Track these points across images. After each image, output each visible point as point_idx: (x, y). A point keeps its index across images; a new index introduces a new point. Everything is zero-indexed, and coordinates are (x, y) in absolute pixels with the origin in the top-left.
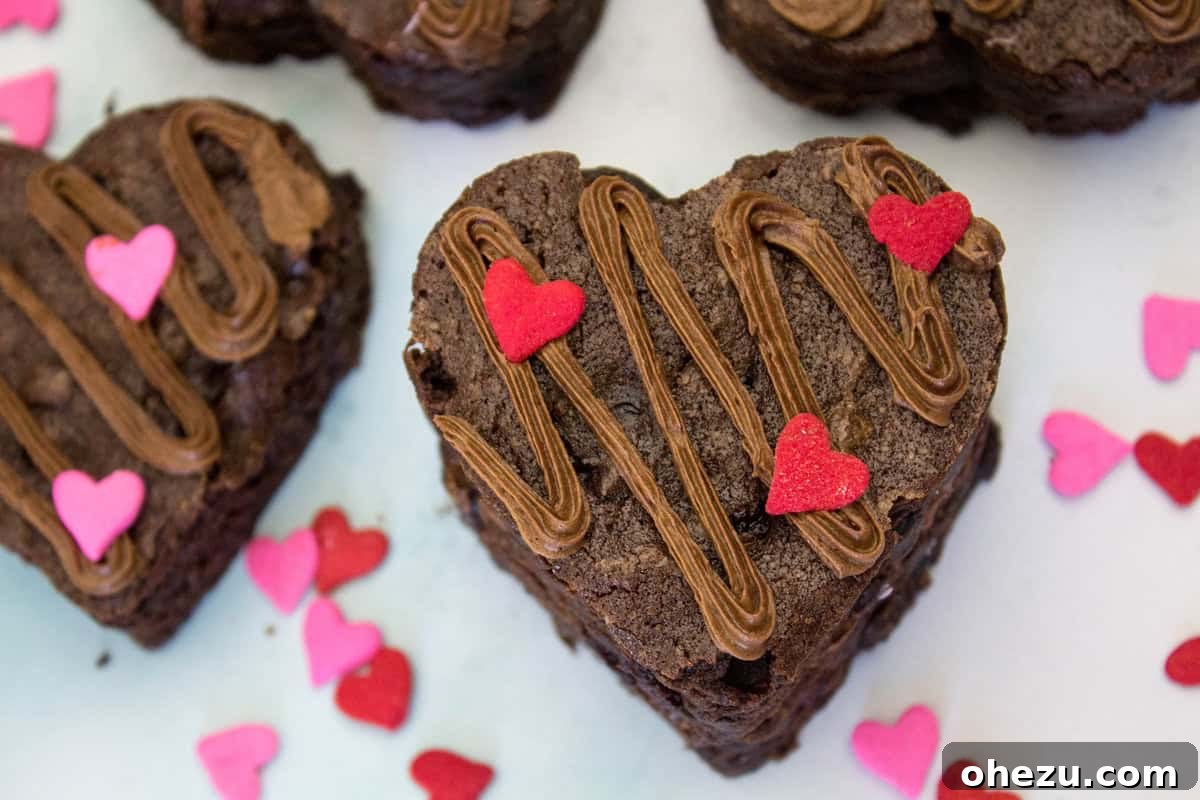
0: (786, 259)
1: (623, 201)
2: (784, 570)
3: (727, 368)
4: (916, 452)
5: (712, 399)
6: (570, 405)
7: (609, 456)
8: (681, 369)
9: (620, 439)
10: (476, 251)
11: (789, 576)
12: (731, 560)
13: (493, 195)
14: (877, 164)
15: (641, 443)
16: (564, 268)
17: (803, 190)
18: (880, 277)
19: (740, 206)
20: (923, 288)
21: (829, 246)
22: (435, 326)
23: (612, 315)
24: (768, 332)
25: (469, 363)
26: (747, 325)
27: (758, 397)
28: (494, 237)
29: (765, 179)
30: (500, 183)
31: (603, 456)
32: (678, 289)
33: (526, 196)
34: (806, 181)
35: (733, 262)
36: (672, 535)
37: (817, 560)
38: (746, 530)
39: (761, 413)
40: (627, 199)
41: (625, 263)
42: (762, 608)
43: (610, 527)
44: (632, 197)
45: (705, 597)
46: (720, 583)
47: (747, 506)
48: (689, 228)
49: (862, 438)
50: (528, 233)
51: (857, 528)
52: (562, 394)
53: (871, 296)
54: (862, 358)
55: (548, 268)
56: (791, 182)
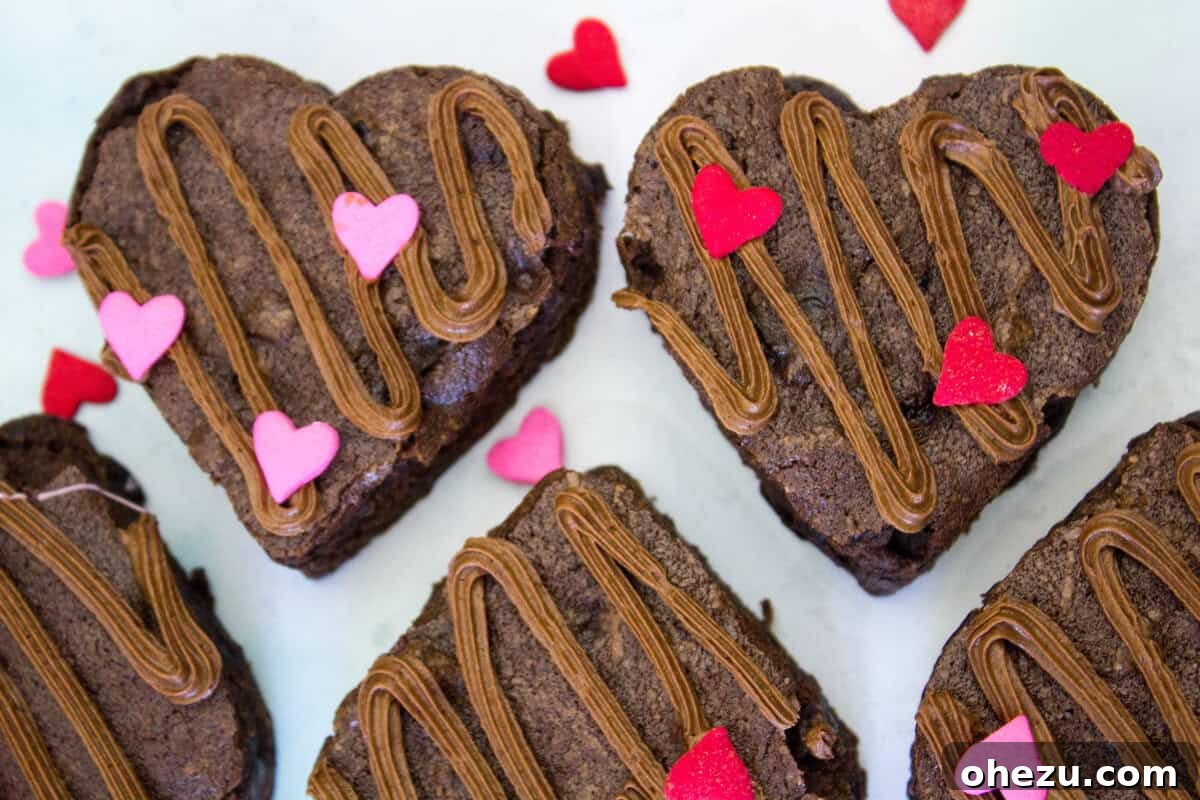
0: (963, 175)
1: (820, 116)
2: (947, 454)
3: (905, 272)
4: (1070, 355)
5: (890, 298)
6: (764, 298)
7: (796, 345)
8: (864, 270)
9: (806, 331)
10: (687, 157)
11: (950, 460)
12: (899, 444)
13: (703, 103)
14: (1052, 94)
15: (825, 334)
16: (765, 175)
17: (982, 112)
18: (1047, 195)
19: (925, 127)
20: (1086, 208)
21: (1004, 166)
22: (646, 219)
23: (804, 218)
24: (943, 240)
25: (674, 256)
26: (925, 233)
27: (931, 299)
28: (703, 145)
29: (949, 100)
30: (710, 93)
31: (791, 345)
32: (865, 200)
33: (733, 106)
34: (986, 104)
35: (915, 176)
36: (848, 416)
37: (976, 446)
38: (914, 416)
39: (933, 312)
40: (825, 115)
41: (819, 174)
42: (925, 489)
43: (793, 409)
44: (828, 112)
45: (875, 475)
46: (889, 464)
47: (916, 396)
48: (878, 142)
49: (1022, 341)
50: (733, 140)
51: (1012, 421)
52: (756, 287)
53: (1037, 212)
54: (1026, 268)
55: (750, 173)
56: (973, 104)
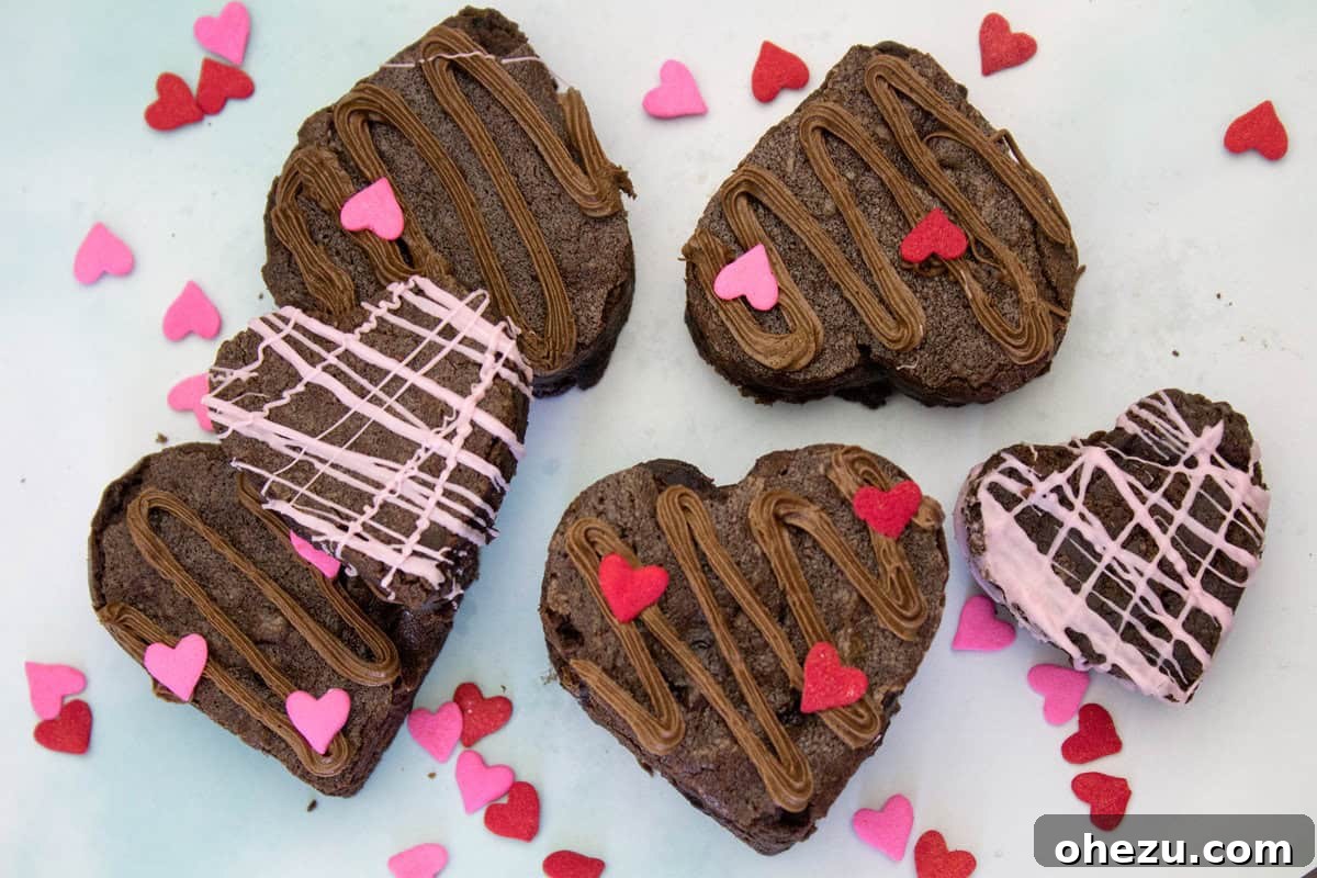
0: (799, 532)
1: (687, 504)
2: (815, 747)
3: (766, 614)
4: (896, 660)
5: (757, 634)
6: (662, 647)
7: (692, 679)
8: (735, 616)
9: (699, 668)
10: (591, 550)
11: (818, 751)
12: (780, 746)
13: (596, 503)
14: (857, 465)
15: (712, 667)
16: (651, 553)
17: (806, 483)
18: (863, 540)
19: (766, 504)
20: (893, 549)
21: (828, 525)
22: (564, 597)
23: (685, 583)
24: (792, 587)
25: (590, 623)
26: (777, 582)
27: (788, 630)
28: (603, 539)
29: (780, 476)
30: (600, 495)
31: (688, 680)
32: (730, 564)
33: (619, 503)
34: (807, 476)
35: (764, 541)
36: (740, 731)
37: (836, 738)
38: (787, 722)
39: (790, 640)
40: (690, 503)
41: (692, 548)
42: (804, 778)
43: (697, 728)
44: (692, 501)
45: (765, 772)
46: (775, 761)
47: (786, 705)
48: (732, 517)
49: (860, 652)
50: (623, 530)
51: (862, 717)
52: (656, 640)
53: (857, 554)
54: (855, 595)
55: (639, 554)
56: (798, 477)
